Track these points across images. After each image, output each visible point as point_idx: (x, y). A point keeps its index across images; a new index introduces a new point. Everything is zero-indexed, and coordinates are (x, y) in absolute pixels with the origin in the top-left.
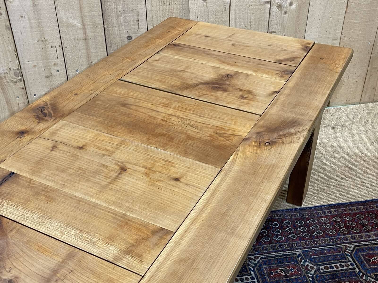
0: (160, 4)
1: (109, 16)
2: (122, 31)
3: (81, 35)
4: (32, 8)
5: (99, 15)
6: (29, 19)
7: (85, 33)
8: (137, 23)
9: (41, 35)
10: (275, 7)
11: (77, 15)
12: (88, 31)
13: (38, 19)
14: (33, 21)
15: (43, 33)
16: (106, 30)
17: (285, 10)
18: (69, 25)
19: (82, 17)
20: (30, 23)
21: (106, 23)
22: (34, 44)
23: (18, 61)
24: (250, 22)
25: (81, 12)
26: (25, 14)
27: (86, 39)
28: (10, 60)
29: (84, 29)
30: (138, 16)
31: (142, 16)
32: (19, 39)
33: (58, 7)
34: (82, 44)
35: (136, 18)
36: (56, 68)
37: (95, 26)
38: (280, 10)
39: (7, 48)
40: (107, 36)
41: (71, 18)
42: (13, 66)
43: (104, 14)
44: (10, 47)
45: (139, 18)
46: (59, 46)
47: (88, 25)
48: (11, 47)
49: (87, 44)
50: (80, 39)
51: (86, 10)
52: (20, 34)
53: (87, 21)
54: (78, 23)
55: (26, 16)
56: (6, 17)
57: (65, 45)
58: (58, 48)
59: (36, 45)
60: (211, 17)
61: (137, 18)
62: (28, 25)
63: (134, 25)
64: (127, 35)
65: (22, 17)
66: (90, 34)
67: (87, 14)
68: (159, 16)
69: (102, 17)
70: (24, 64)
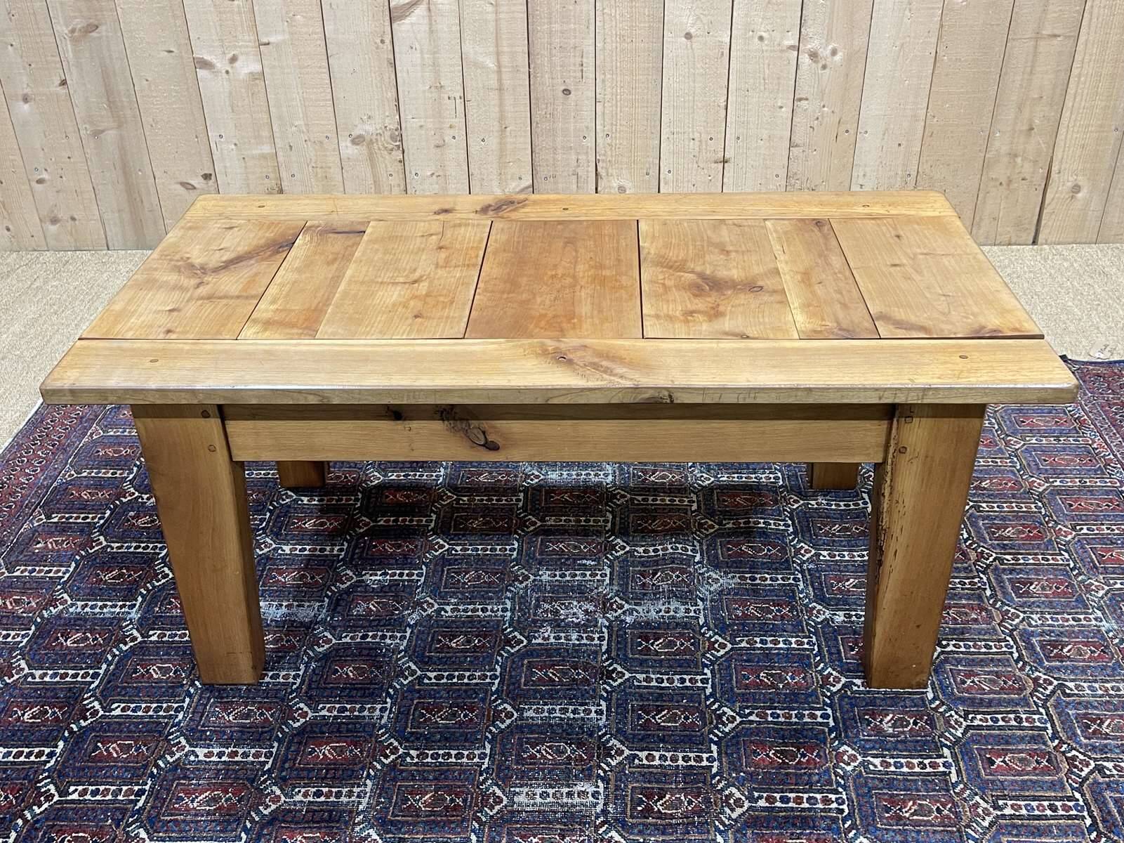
0: (618, 39)
1: (538, 54)
2: (555, 81)
3: (494, 83)
4: (427, 35)
5: (523, 52)
6: (422, 52)
7: (500, 80)
8: (580, 68)
9: (436, 79)
10: (807, 55)
11: (491, 49)
12: (505, 76)
13: (435, 53)
14: (426, 56)
15: (439, 76)
16: (531, 76)
17: (824, 63)
18: (476, 65)
19: (498, 54)
20: (423, 58)
21: (532, 66)
22: (424, 91)
23: (398, 117)
24: (764, 79)
25: (497, 46)
26: (417, 43)
27: (500, 89)
28: (387, 114)
29: (499, 72)
30: (582, 57)
31: (587, 58)
32: (404, 82)
33: (465, 35)
34: (494, 96)
35: (578, 60)
36: (452, 132)
37: (516, 70)
38: (815, 62)
39: (385, 94)
40: (532, 87)
41: (481, 54)
42: (390, 124)
43: (531, 51)
44: (389, 94)
45: (585, 60)
46: (461, 98)
47: (505, 67)
48: (391, 94)
49: (501, 99)
50: (492, 89)
51: (505, 43)
52: (405, 75)
53: (505, 60)
54: (491, 64)
55: (418, 47)
56: (390, 47)
57: (468, 97)
58: (458, 101)
59: (427, 94)
60: (699, 66)
61: (580, 59)
62: (419, 61)
63: (575, 71)
64: (563, 88)
65: (412, 48)
66: (507, 82)
67: (506, 49)
68: (614, 58)
69: (527, 55)
70: (406, 122)
